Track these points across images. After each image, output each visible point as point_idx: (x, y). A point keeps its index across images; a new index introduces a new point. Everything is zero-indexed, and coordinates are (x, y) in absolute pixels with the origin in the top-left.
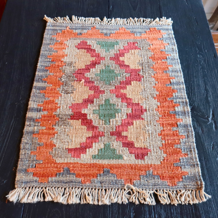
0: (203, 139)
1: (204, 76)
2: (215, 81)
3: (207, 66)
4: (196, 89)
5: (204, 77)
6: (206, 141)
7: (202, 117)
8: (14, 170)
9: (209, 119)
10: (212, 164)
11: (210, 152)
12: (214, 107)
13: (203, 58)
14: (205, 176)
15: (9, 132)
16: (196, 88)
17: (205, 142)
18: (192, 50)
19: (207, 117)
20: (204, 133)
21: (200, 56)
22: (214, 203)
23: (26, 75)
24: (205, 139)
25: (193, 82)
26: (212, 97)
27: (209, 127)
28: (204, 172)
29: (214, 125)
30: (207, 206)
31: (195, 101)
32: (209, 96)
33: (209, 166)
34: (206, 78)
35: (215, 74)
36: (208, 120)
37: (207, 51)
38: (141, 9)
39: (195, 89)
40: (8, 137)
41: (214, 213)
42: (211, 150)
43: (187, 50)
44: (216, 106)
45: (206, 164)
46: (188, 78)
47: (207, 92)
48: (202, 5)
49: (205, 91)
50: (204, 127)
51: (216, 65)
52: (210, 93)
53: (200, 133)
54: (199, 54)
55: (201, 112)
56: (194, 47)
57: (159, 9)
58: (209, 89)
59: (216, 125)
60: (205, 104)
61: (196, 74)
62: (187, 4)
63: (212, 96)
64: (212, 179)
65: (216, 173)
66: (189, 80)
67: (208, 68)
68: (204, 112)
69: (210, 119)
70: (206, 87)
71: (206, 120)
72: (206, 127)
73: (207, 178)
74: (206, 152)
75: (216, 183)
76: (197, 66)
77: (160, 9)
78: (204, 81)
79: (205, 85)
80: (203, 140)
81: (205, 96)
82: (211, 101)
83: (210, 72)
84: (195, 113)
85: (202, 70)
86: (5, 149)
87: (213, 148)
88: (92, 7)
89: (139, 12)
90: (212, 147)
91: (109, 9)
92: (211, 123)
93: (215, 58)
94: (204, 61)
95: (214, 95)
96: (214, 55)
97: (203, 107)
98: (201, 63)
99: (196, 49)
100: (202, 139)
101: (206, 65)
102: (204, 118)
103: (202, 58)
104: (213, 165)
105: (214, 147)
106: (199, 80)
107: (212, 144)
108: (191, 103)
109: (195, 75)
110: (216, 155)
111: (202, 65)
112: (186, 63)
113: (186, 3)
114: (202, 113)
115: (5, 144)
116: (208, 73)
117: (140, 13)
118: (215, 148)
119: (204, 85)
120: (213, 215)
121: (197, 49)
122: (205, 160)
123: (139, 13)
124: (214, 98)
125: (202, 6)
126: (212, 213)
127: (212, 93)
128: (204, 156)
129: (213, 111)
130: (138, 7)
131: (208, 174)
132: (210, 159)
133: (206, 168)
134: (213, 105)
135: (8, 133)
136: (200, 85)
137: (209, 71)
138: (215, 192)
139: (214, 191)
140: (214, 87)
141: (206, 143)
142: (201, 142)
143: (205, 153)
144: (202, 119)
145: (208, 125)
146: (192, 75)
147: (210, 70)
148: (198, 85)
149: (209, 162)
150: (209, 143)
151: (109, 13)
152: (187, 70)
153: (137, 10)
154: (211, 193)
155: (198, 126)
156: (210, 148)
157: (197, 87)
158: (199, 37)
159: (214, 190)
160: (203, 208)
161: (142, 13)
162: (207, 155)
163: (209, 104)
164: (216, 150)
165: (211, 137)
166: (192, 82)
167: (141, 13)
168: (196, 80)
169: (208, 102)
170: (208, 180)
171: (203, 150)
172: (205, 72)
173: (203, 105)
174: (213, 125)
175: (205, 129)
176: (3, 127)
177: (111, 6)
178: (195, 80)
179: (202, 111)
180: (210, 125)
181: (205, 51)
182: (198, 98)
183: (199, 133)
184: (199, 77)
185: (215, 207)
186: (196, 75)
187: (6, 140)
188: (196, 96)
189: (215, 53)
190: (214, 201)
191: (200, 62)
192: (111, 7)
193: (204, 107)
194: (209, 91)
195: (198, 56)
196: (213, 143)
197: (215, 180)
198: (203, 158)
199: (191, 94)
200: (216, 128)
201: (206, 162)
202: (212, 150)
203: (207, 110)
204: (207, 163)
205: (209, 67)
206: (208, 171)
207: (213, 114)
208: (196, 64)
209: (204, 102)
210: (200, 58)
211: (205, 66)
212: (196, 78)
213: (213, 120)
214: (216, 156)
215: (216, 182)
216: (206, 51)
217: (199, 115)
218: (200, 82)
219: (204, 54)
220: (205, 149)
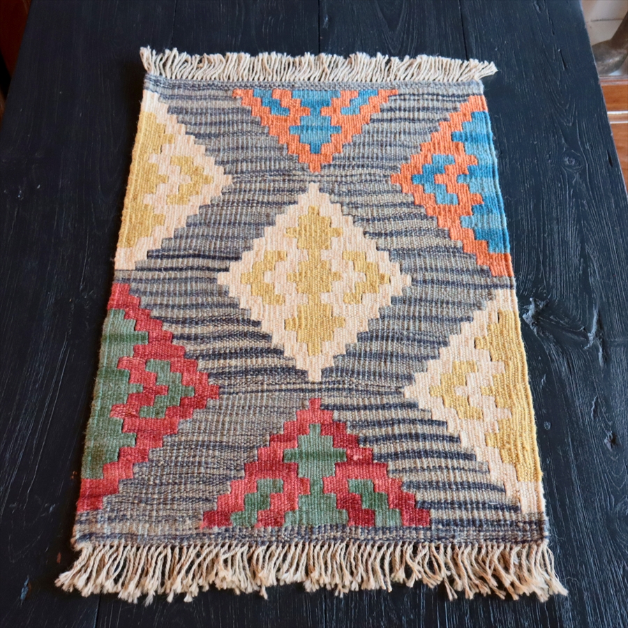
0: (571, 389)
1: (581, 217)
2: (609, 231)
3: (588, 190)
4: (556, 255)
5: (579, 221)
6: (578, 394)
7: (569, 332)
8: (73, 477)
9: (589, 334)
10: (591, 454)
11: (587, 423)
12: (602, 303)
13: (579, 165)
14: (573, 485)
15: (55, 377)
16: (556, 251)
17: (577, 397)
18: (548, 144)
19: (584, 329)
20: (574, 373)
21: (572, 161)
22: (591, 552)
23: (93, 220)
24: (577, 389)
25: (551, 234)
26: (599, 274)
27: (586, 356)
28: (571, 475)
29: (601, 350)
30: (575, 562)
31: (553, 287)
32: (591, 274)
33: (585, 459)
34: (585, 222)
35: (608, 210)
36: (587, 338)
37: (591, 146)
38: (409, 26)
39: (553, 254)
40: (55, 391)
41: (593, 578)
42: (590, 418)
43: (535, 143)
44: (608, 300)
45: (576, 455)
46: (536, 222)
47: (585, 262)
48: (581, 11)
49: (582, 260)
50: (574, 356)
51: (612, 187)
52: (595, 264)
53: (563, 374)
54: (568, 155)
55: (567, 316)
56: (554, 136)
57: (460, 24)
58: (591, 252)
59: (606, 352)
60: (578, 296)
61: (557, 212)
62: (538, 8)
63: (599, 272)
64: (591, 493)
65: (601, 478)
66: (539, 229)
67: (590, 196)
68: (575, 317)
69: (591, 336)
70: (583, 248)
71: (582, 338)
72: (579, 358)
73: (578, 491)
74: (577, 424)
75: (599, 504)
76: (561, 190)
77: (463, 25)
78: (580, 232)
79: (582, 242)
80: (572, 393)
81: (581, 272)
82: (596, 288)
83: (596, 206)
84: (552, 320)
85: (574, 200)
86: (48, 423)
87: (595, 411)
88: (271, 19)
89: (404, 34)
90: (592, 409)
91: (319, 26)
92: (595, 348)
93: (610, 166)
94: (580, 174)
95: (605, 269)
96: (610, 158)
97: (575, 304)
98: (574, 182)
99: (561, 140)
100: (568, 389)
101: (586, 185)
102: (575, 333)
103: (577, 167)
104: (595, 456)
105: (599, 410)
106: (565, 228)
107: (593, 403)
108: (543, 294)
109: (555, 215)
110: (603, 429)
111: (574, 187)
112: (531, 182)
113: (536, 5)
114: (570, 319)
115: (45, 410)
116: (589, 207)
117: (408, 38)
118: (601, 412)
119: (578, 242)
120: (589, 583)
121: (563, 141)
122: (575, 443)
123: (405, 36)
124: (603, 277)
125: (582, 15)
126: (586, 578)
127: (601, 265)
128: (571, 434)
129: (599, 315)
130: (401, 19)
131: (581, 480)
132: (588, 441)
133: (576, 465)
134: (601, 297)
135: (54, 380)
136: (568, 243)
137: (594, 204)
138: (595, 526)
139: (594, 523)
140: (604, 248)
141: (579, 399)
142: (566, 397)
143: (575, 426)
144: (570, 335)
145: (584, 352)
146: (547, 215)
147: (595, 201)
148: (564, 243)
149: (583, 448)
150: (587, 399)
151: (321, 38)
152: (533, 200)
153: (398, 28)
154: (586, 527)
155: (560, 353)
156: (589, 413)
157: (559, 249)
158: (568, 106)
159: (594, 519)
160: (565, 567)
161: (413, 36)
162: (579, 431)
163: (591, 295)
164: (603, 417)
165: (593, 383)
166: (545, 235)
167: (410, 36)
168: (558, 228)
169: (586, 288)
170: (579, 495)
171: (570, 418)
172: (583, 206)
173: (575, 296)
174: (598, 351)
175: (577, 364)
176: (39, 366)
177: (327, 16)
178: (556, 230)
179: (572, 314)
180: (591, 350)
181: (584, 148)
182: (561, 277)
183: (561, 375)
184: (567, 222)
185: (595, 564)
186: (557, 215)
187: (48, 400)
188: (558, 273)
189: (610, 153)
190: (592, 548)
191: (571, 177)
192: (327, 19)
193: (577, 302)
194: (593, 259)
195: (564, 162)
196: (597, 398)
197: (598, 495)
198: (570, 439)
199: (545, 267)
200: (606, 359)
201: (577, 448)
202: (592, 418)
203: (584, 312)
204: (578, 450)
205: (593, 193)
206: (580, 473)
207: (599, 322)
208: (560, 185)
209: (576, 290)
210: (570, 167)
211: (584, 190)
212: (558, 225)
213: (600, 339)
214: (604, 432)
215: (599, 500)
216: (588, 146)
217: (562, 325)
218: (569, 234)
219: (582, 155)
220: (576, 414)
